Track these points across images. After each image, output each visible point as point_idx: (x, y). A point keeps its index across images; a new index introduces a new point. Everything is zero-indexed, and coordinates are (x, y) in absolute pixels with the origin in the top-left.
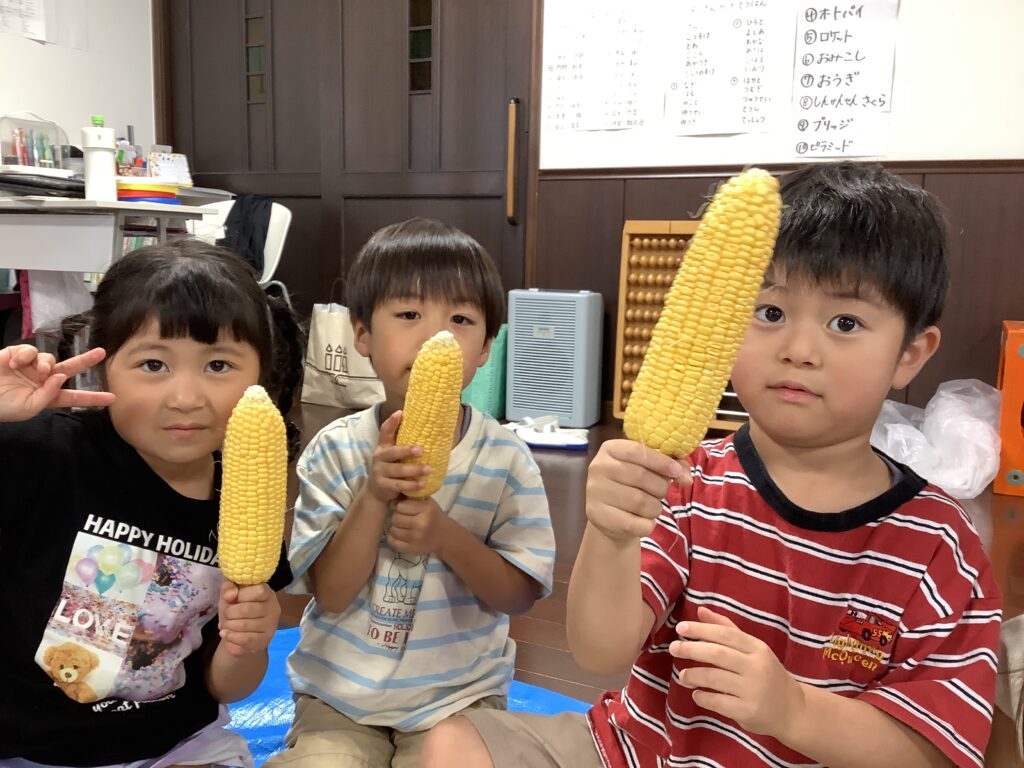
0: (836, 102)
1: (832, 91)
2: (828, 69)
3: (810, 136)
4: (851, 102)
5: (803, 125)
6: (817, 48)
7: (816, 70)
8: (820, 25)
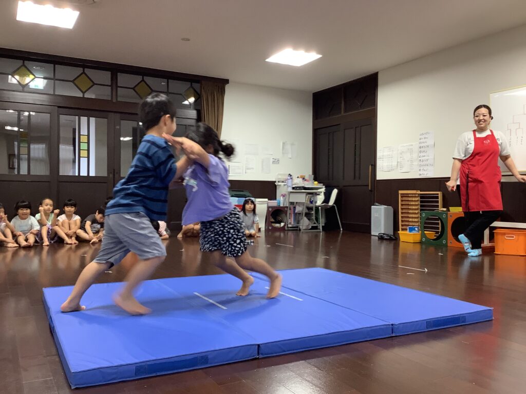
0: (425, 165)
1: (424, 163)
2: (423, 158)
3: (421, 172)
4: (427, 165)
5: (420, 170)
6: (422, 154)
7: (421, 158)
8: (422, 149)
